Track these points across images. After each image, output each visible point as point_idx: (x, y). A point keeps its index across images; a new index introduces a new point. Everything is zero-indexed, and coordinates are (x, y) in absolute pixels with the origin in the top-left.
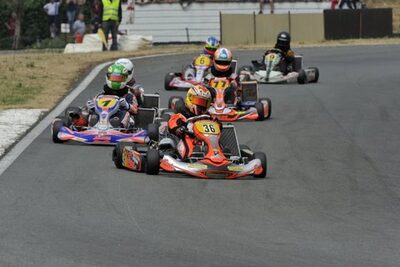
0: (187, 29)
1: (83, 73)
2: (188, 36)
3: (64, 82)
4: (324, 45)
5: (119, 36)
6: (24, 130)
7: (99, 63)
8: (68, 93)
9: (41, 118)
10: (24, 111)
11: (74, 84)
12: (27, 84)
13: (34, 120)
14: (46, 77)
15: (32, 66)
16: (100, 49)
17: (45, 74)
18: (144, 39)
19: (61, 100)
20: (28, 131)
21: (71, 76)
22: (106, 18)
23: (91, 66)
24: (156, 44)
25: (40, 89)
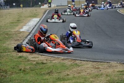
0: (61, 3)
1: (45, 12)
6: (37, 22)
7: (48, 10)
8: (44, 15)
9: (40, 20)
10: (36, 18)
11: (44, 14)
12: (36, 14)
13: (39, 20)
15: (36, 10)
16: (48, 7)
18: (55, 5)
20: (38, 22)
22: (49, 2)
23: (47, 10)
24: (57, 6)
25: (38, 15)
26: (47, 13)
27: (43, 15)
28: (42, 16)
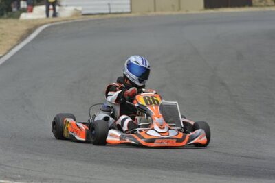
0: (109, 5)
1: (30, 32)
2: (110, 9)
3: (16, 37)
4: (202, 12)
5: (57, 8)
7: (42, 25)
8: (18, 44)
11: (22, 39)
14: (3, 34)
16: (44, 16)
17: (3, 32)
18: (76, 10)
19: (11, 49)
21: (21, 33)
23: (36, 27)
26: (33, 36)
27: (15, 43)
28: (10, 47)
